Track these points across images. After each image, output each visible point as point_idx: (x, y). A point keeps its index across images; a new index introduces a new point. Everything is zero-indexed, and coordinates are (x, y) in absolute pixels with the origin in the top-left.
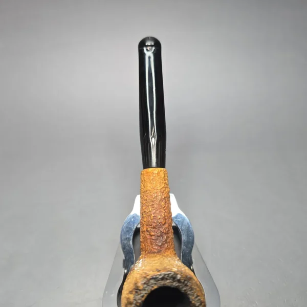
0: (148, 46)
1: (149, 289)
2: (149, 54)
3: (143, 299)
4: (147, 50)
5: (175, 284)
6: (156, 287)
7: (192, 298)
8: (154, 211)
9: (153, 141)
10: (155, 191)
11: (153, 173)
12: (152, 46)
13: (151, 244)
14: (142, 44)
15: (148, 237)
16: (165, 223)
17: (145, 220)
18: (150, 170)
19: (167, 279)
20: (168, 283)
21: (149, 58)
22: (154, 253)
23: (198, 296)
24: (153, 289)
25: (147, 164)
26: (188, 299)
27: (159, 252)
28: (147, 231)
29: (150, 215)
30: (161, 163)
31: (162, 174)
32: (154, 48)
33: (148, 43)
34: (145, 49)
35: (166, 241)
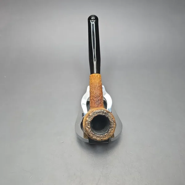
0: (92, 19)
1: (94, 116)
2: (93, 23)
3: (92, 119)
4: (92, 21)
5: (104, 114)
6: (96, 115)
7: (110, 119)
8: (95, 91)
9: (95, 63)
10: (96, 83)
11: (95, 76)
12: (94, 19)
13: (94, 104)
14: (90, 19)
15: (93, 101)
16: (100, 96)
17: (92, 95)
18: (93, 74)
19: (101, 112)
20: (101, 114)
21: (93, 24)
22: (96, 107)
23: (112, 119)
24: (95, 116)
25: (92, 72)
26: (109, 120)
27: (97, 107)
28: (93, 99)
29: (94, 93)
30: (98, 72)
31: (99, 76)
32: (95, 20)
33: (92, 18)
34: (91, 21)
35: (100, 103)
